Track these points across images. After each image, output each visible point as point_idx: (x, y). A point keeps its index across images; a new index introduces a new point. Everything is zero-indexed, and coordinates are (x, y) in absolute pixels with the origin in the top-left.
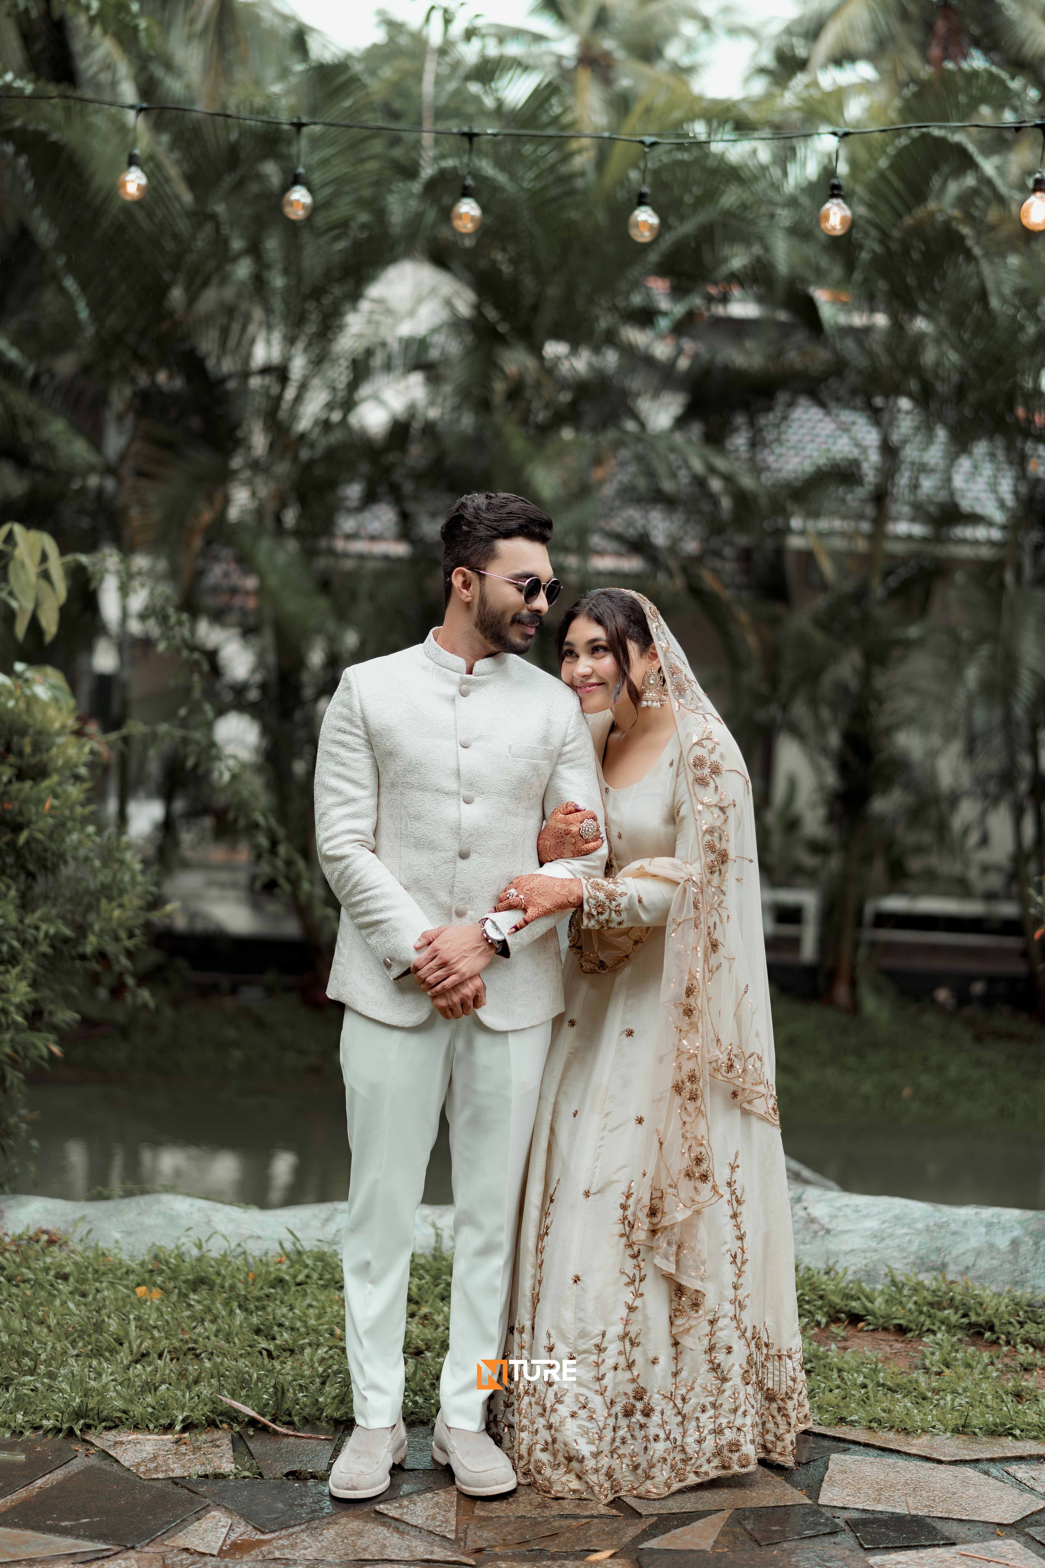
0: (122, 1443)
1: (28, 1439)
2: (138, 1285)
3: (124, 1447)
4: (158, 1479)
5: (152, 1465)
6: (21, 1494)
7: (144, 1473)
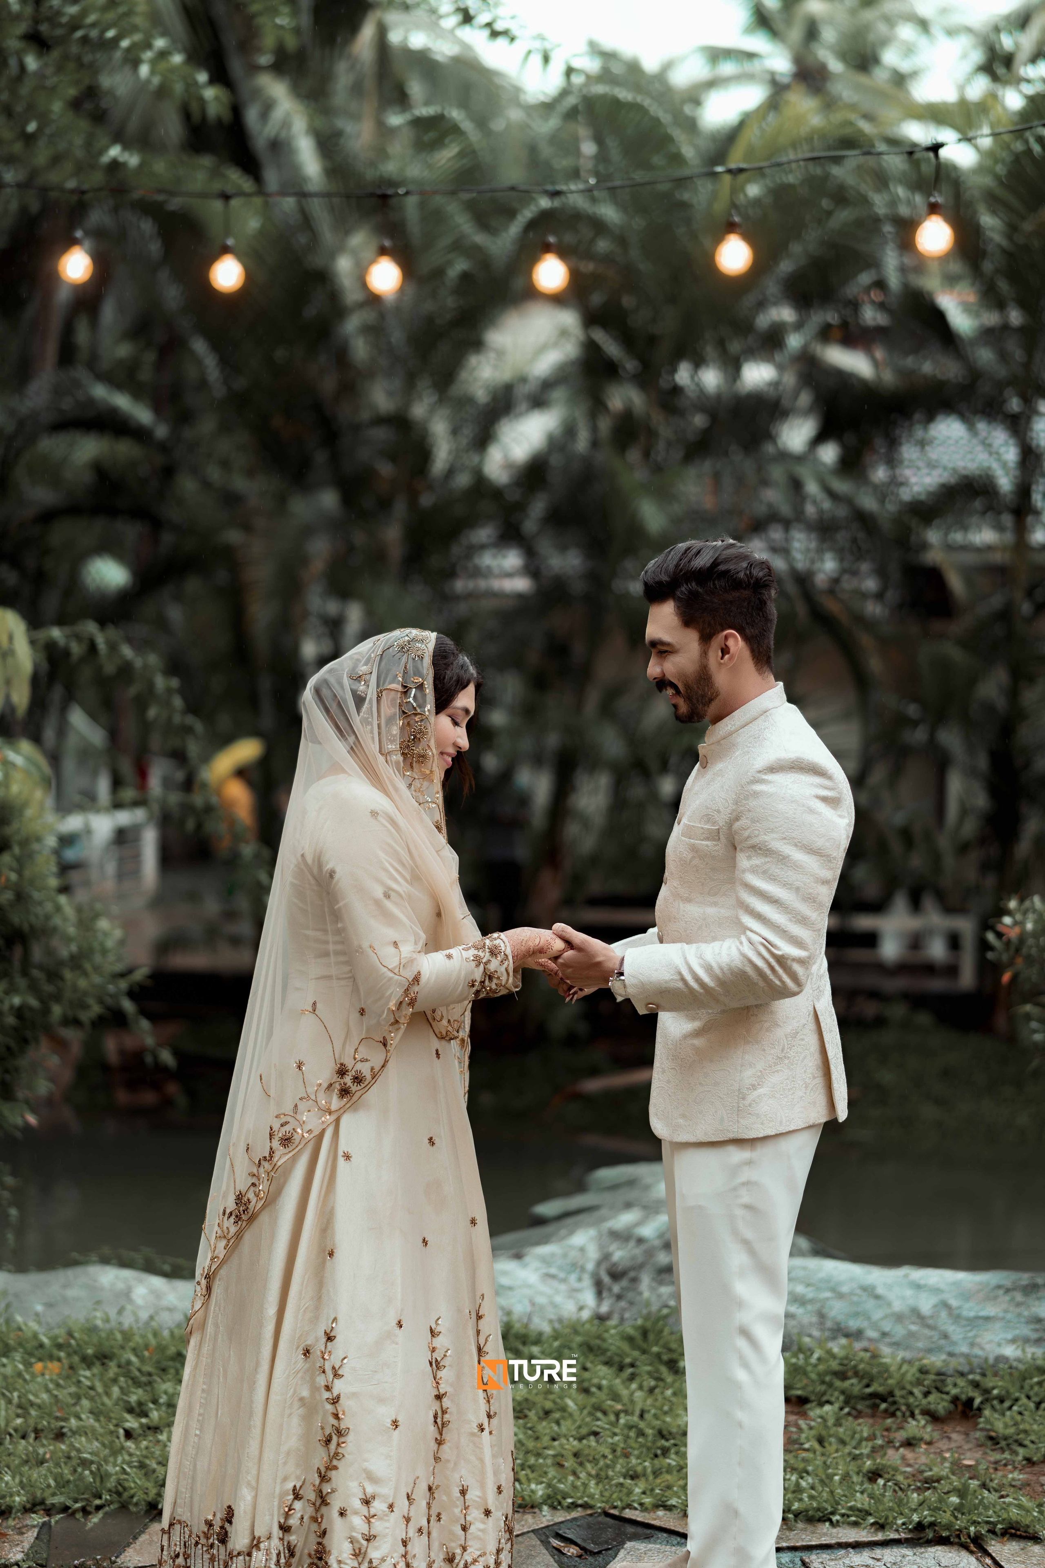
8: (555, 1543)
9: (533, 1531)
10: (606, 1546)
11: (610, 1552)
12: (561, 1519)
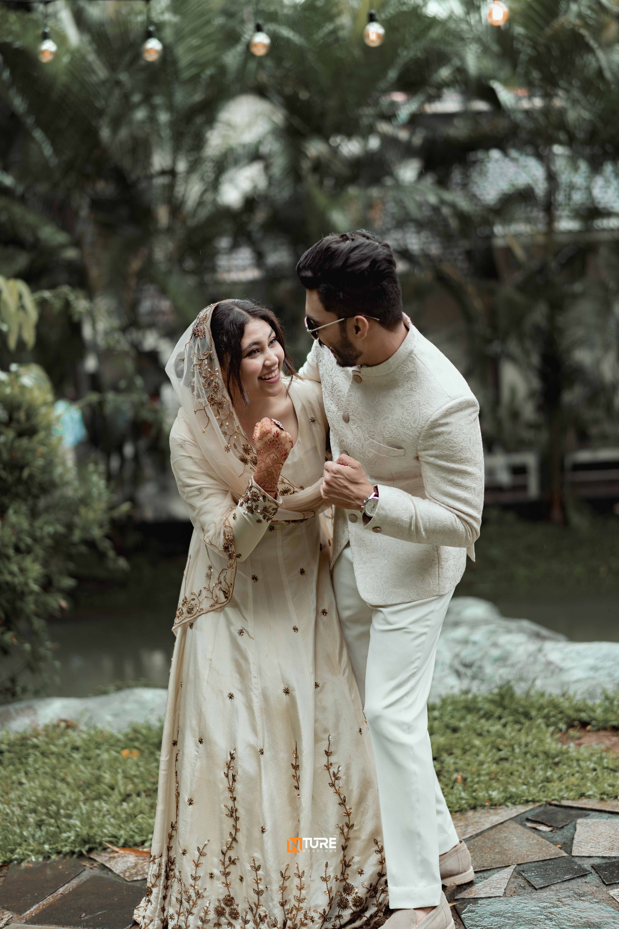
0: (114, 857)
1: (54, 861)
2: (123, 748)
3: (115, 860)
4: (137, 880)
5: (134, 871)
6: (50, 899)
7: (129, 877)
8: (529, 825)
9: (511, 819)
10: (564, 824)
11: (569, 827)
12: (523, 811)
